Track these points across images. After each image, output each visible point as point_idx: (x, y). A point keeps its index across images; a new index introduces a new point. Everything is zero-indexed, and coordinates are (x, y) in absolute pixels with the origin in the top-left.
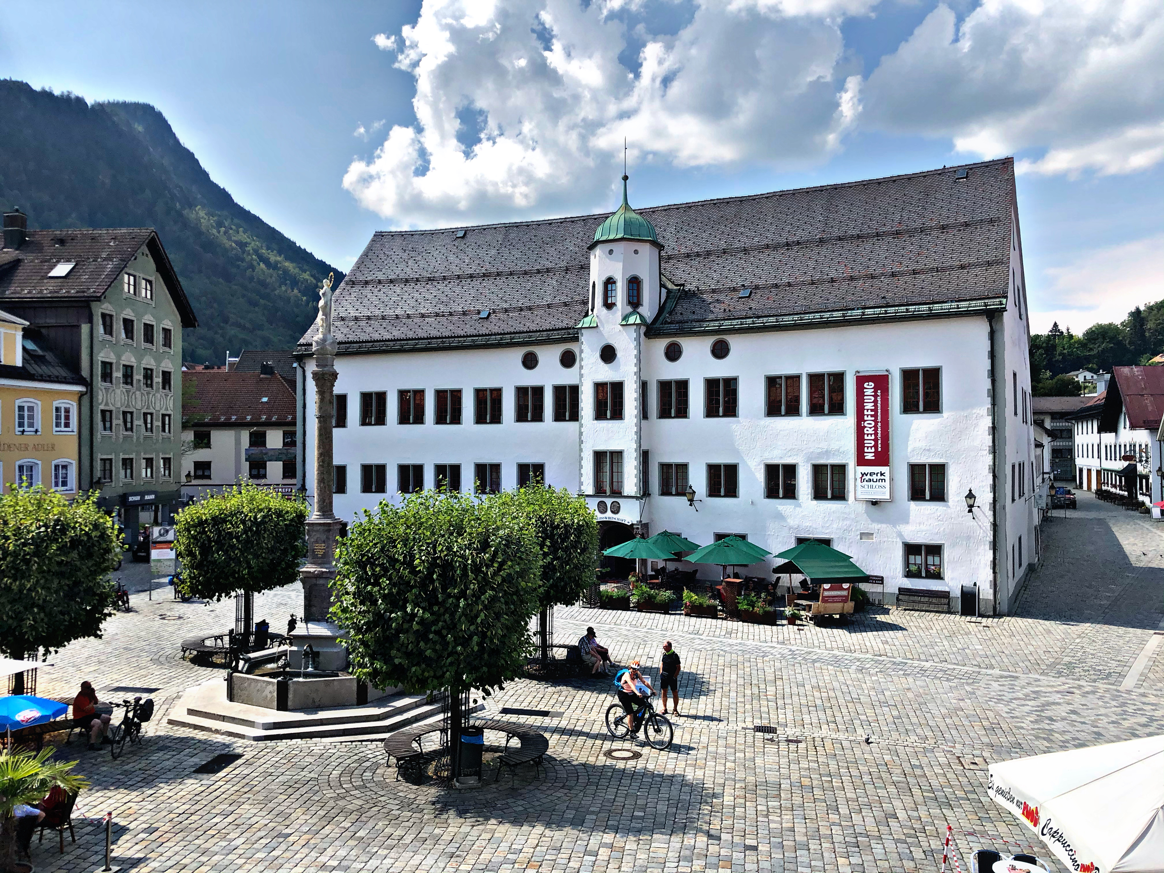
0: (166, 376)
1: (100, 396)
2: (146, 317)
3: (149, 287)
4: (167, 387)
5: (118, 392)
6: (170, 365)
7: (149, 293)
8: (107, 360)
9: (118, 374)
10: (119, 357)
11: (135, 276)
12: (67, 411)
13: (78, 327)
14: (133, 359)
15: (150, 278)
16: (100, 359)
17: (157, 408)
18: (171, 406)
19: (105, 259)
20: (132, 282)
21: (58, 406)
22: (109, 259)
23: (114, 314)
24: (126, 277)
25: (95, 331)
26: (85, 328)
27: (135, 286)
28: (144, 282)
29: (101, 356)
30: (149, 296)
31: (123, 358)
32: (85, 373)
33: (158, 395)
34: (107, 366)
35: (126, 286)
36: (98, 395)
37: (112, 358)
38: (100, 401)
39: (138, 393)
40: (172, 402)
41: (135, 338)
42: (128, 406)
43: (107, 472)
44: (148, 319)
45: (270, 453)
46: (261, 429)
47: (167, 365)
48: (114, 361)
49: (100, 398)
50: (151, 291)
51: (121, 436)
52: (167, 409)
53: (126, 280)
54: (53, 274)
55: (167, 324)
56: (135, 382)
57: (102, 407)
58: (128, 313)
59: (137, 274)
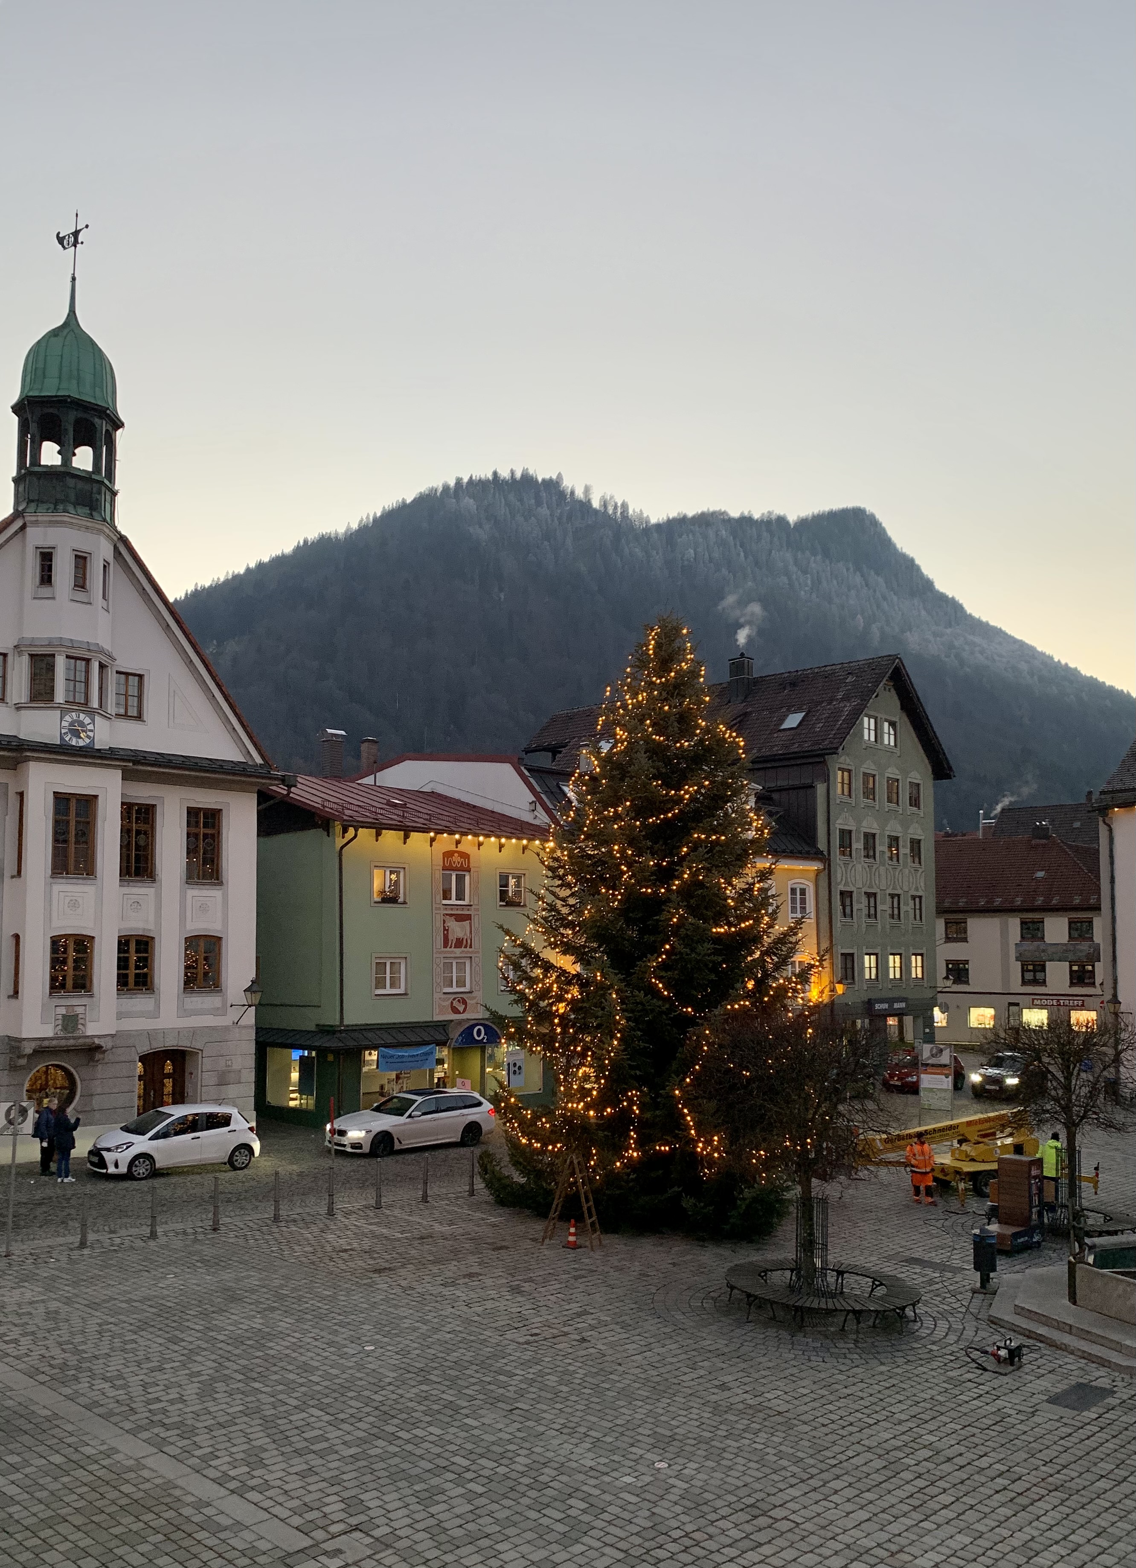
0: (916, 844)
1: (839, 873)
2: (890, 770)
3: (892, 732)
4: (917, 860)
5: (859, 867)
6: (920, 831)
7: (892, 737)
8: (846, 828)
9: (858, 845)
10: (859, 822)
11: (876, 719)
12: (803, 892)
13: (812, 787)
14: (875, 825)
15: (893, 719)
16: (838, 827)
17: (906, 888)
18: (922, 884)
19: (842, 699)
20: (872, 727)
21: (794, 886)
22: (846, 698)
23: (853, 768)
24: (866, 719)
25: (831, 792)
26: (821, 788)
27: (876, 730)
28: (886, 725)
29: (839, 824)
30: (892, 743)
31: (864, 824)
32: (822, 845)
33: (906, 871)
34: (846, 835)
35: (866, 732)
36: (836, 871)
37: (851, 826)
38: (839, 880)
39: (882, 868)
40: (922, 880)
41: (877, 798)
42: (871, 887)
43: (849, 972)
44: (892, 772)
45: (1051, 950)
46: (1036, 916)
47: (916, 831)
48: (853, 828)
49: (839, 876)
50: (895, 735)
51: (864, 925)
52: (917, 889)
53: (866, 725)
54: (784, 726)
55: (916, 777)
56: (877, 855)
57: (841, 887)
58: (869, 767)
59: (879, 716)
